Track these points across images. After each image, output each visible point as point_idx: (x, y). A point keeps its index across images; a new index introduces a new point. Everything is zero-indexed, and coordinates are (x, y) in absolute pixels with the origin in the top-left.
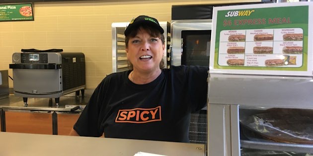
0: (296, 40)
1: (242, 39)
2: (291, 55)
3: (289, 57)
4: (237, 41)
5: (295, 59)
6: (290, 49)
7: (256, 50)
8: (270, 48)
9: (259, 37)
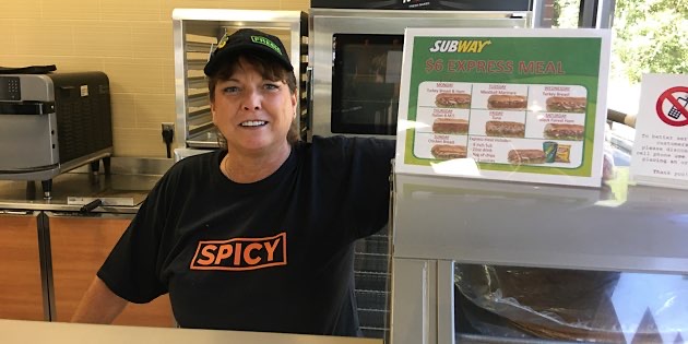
0: (573, 110)
1: (464, 102)
2: (560, 143)
3: (556, 145)
4: (453, 106)
5: (568, 150)
6: (559, 129)
7: (491, 127)
8: (520, 125)
9: (498, 100)
